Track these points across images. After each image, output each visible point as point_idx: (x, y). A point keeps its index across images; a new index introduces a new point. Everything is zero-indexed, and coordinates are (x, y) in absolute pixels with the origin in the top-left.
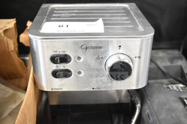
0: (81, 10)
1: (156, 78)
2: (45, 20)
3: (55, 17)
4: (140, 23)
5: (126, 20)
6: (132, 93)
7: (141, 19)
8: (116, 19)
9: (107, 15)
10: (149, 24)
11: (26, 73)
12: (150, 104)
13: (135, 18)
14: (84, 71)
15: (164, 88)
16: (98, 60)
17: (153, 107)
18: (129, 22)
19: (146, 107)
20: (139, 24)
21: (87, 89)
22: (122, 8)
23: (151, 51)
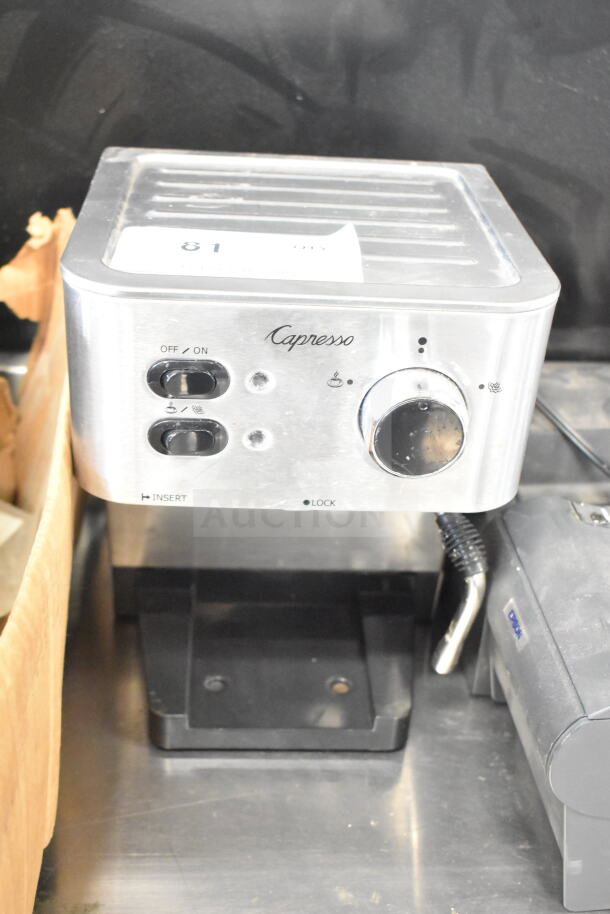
0: (268, 182)
1: (548, 478)
2: (122, 219)
3: (163, 207)
4: (503, 250)
5: (448, 236)
6: (456, 528)
7: (509, 234)
8: (409, 230)
9: (373, 209)
10: (542, 260)
11: (14, 431)
12: (524, 578)
13: (485, 228)
14: (277, 431)
15: (579, 515)
16: (334, 390)
17: (536, 588)
18: (461, 244)
19: (504, 587)
20: (498, 254)
21: (282, 503)
22: (431, 183)
23: (542, 367)
